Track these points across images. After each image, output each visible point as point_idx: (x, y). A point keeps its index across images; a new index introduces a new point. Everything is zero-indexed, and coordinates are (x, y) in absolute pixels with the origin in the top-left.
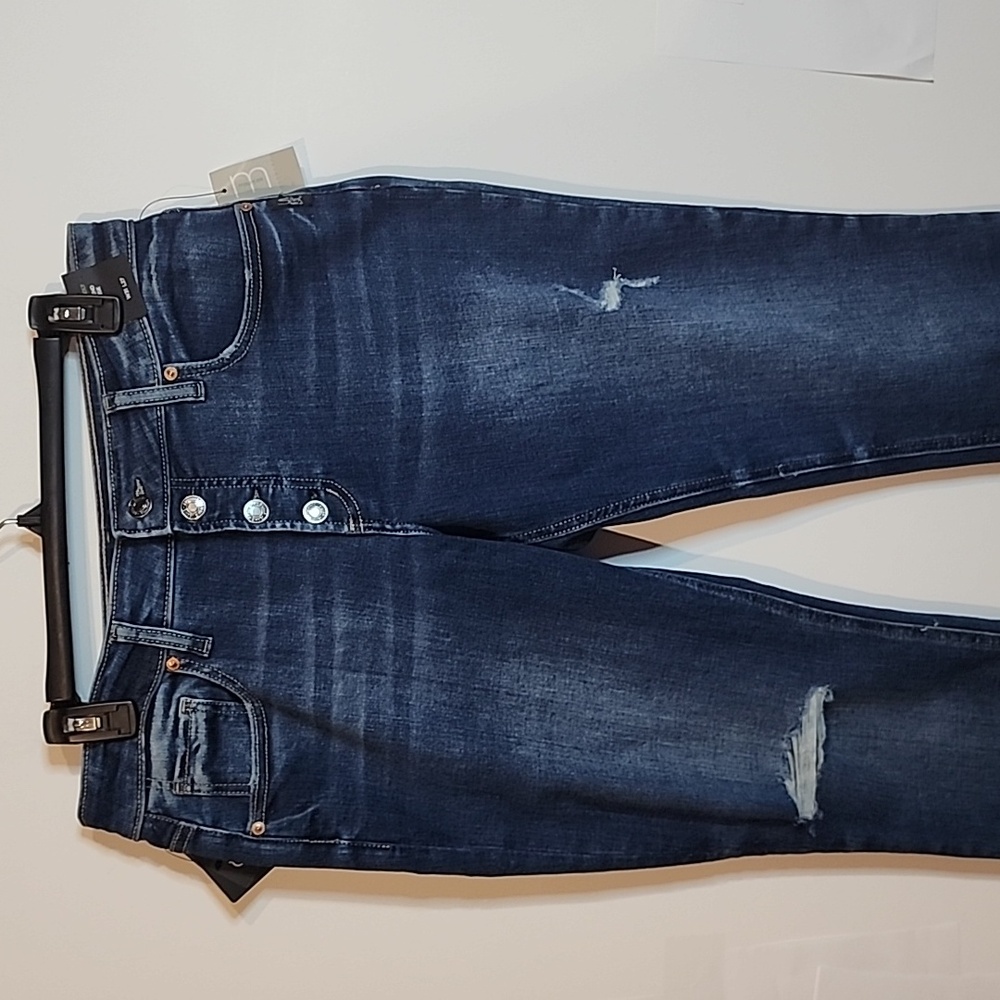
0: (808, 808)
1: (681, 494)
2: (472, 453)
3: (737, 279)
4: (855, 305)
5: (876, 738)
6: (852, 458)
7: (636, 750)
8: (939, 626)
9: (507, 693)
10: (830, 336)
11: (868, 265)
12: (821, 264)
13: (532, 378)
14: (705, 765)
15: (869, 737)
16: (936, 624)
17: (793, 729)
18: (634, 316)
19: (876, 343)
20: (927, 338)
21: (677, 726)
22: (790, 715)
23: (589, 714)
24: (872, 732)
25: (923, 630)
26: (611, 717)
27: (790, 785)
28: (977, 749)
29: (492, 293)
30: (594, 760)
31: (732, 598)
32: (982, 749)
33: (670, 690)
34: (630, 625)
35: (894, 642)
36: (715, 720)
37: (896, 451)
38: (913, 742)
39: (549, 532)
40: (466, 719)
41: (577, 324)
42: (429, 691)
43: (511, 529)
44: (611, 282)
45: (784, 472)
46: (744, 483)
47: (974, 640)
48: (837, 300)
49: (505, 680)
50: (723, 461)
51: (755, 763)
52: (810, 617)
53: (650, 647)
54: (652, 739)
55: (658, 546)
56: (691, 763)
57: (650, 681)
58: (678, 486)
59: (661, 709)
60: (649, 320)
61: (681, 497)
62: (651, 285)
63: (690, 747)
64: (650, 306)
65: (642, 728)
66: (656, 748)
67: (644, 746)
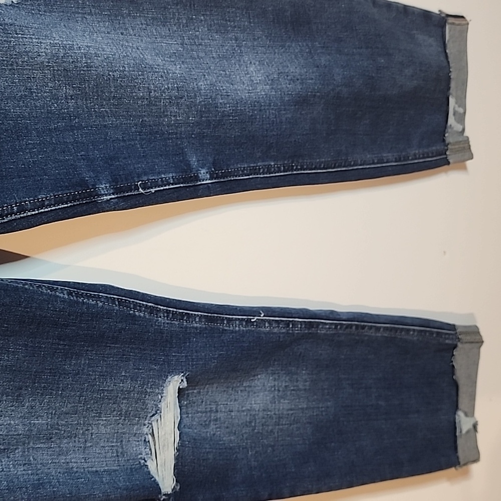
1: (49, 206)
3: (93, 10)
4: (195, 47)
5: (217, 411)
6: (197, 178)
7: (8, 457)
8: (264, 316)
10: (177, 70)
11: (203, 15)
12: (165, 8)
14: (76, 460)
15: (211, 411)
16: (262, 315)
17: (153, 415)
19: (214, 80)
20: (253, 81)
21: (49, 427)
22: (150, 404)
24: (214, 407)
25: (252, 320)
27: (151, 465)
28: (288, 410)
31: (100, 304)
32: (291, 410)
33: (42, 394)
35: (232, 332)
36: (84, 417)
37: (230, 174)
38: (243, 411)
45: (144, 189)
46: (109, 197)
47: (288, 326)
48: (179, 41)
50: (88, 176)
51: (120, 450)
52: (168, 317)
53: (20, 357)
54: (24, 444)
55: (27, 257)
56: (63, 461)
57: (21, 389)
58: (46, 198)
59: (33, 414)
60: (10, 34)
61: (49, 209)
62: (11, 3)
63: (62, 446)
64: (10, 21)
65: (14, 435)
66: (28, 452)
67: (17, 451)
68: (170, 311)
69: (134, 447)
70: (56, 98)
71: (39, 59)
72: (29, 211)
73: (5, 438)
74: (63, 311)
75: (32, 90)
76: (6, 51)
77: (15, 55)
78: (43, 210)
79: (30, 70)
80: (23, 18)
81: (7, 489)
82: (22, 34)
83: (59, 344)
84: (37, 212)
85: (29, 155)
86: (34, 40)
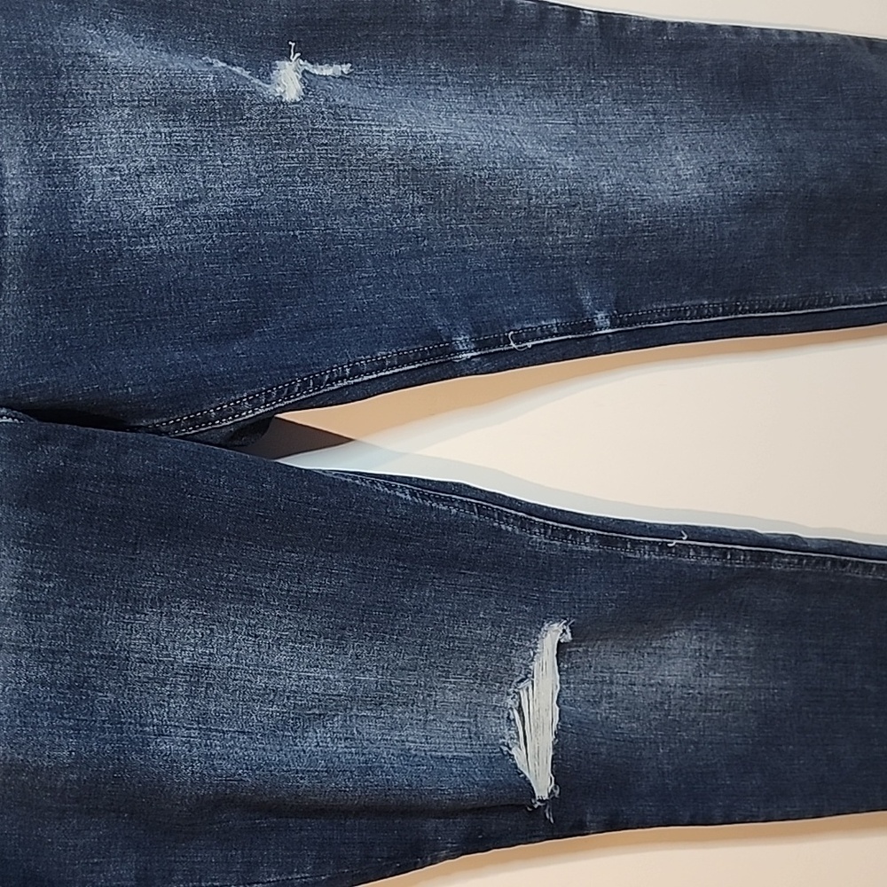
0: (543, 785)
1: (391, 367)
2: (86, 298)
3: (450, 78)
4: (593, 128)
5: (612, 683)
6: (591, 326)
7: (325, 727)
8: (687, 539)
9: (142, 660)
10: (569, 163)
11: (606, 78)
12: (552, 70)
13: (177, 190)
14: (413, 738)
15: (603, 682)
16: (685, 538)
17: (522, 681)
18: (322, 113)
19: (622, 177)
20: (680, 176)
21: (379, 688)
22: (518, 662)
23: (261, 681)
24: (607, 675)
25: (670, 545)
26: (292, 684)
27: (518, 754)
28: (720, 689)
29: (113, 56)
30: (268, 747)
31: (454, 511)
32: (725, 688)
33: (371, 638)
34: (321, 552)
35: (639, 561)
36: (426, 676)
37: (640, 320)
38: (652, 685)
39: (207, 420)
40: (77, 703)
41: (243, 115)
42: (18, 664)
43: (150, 413)
44: (287, 63)
45: (516, 342)
46: (469, 355)
47: (725, 557)
48: (571, 120)
49: (139, 640)
50: (441, 324)
51: (474, 729)
52: (545, 533)
53: (346, 582)
55: (350, 440)
56: (396, 738)
57: (344, 629)
58: (387, 356)
59: (358, 667)
60: (342, 120)
61: (391, 372)
62: (340, 74)
63: (395, 716)
64: (342, 101)
65: (333, 695)
66: (351, 721)
67: (336, 719)
68: (549, 525)
69: (493, 726)
70: (400, 211)
71: (379, 156)
72: (365, 375)
73: (322, 698)
74: (406, 519)
75: (368, 201)
76: (337, 145)
77: (348, 150)
78: (383, 374)
79: (366, 170)
80: (358, 95)
81: (326, 771)
82: (358, 120)
83: (397, 567)
84: (375, 376)
85: (362, 294)
86: (374, 128)
